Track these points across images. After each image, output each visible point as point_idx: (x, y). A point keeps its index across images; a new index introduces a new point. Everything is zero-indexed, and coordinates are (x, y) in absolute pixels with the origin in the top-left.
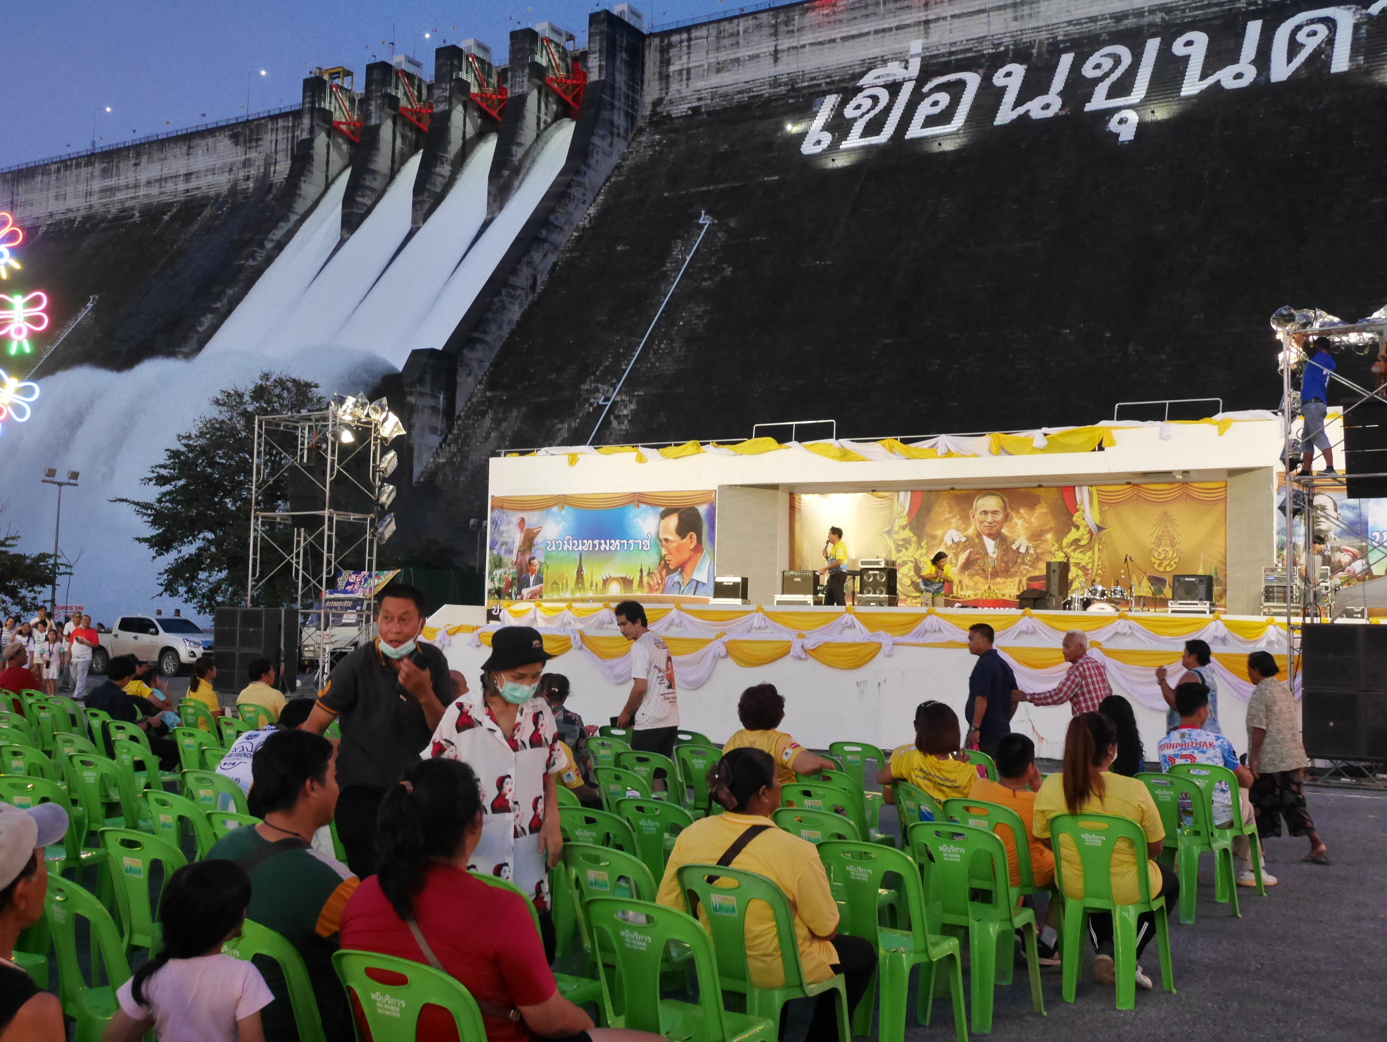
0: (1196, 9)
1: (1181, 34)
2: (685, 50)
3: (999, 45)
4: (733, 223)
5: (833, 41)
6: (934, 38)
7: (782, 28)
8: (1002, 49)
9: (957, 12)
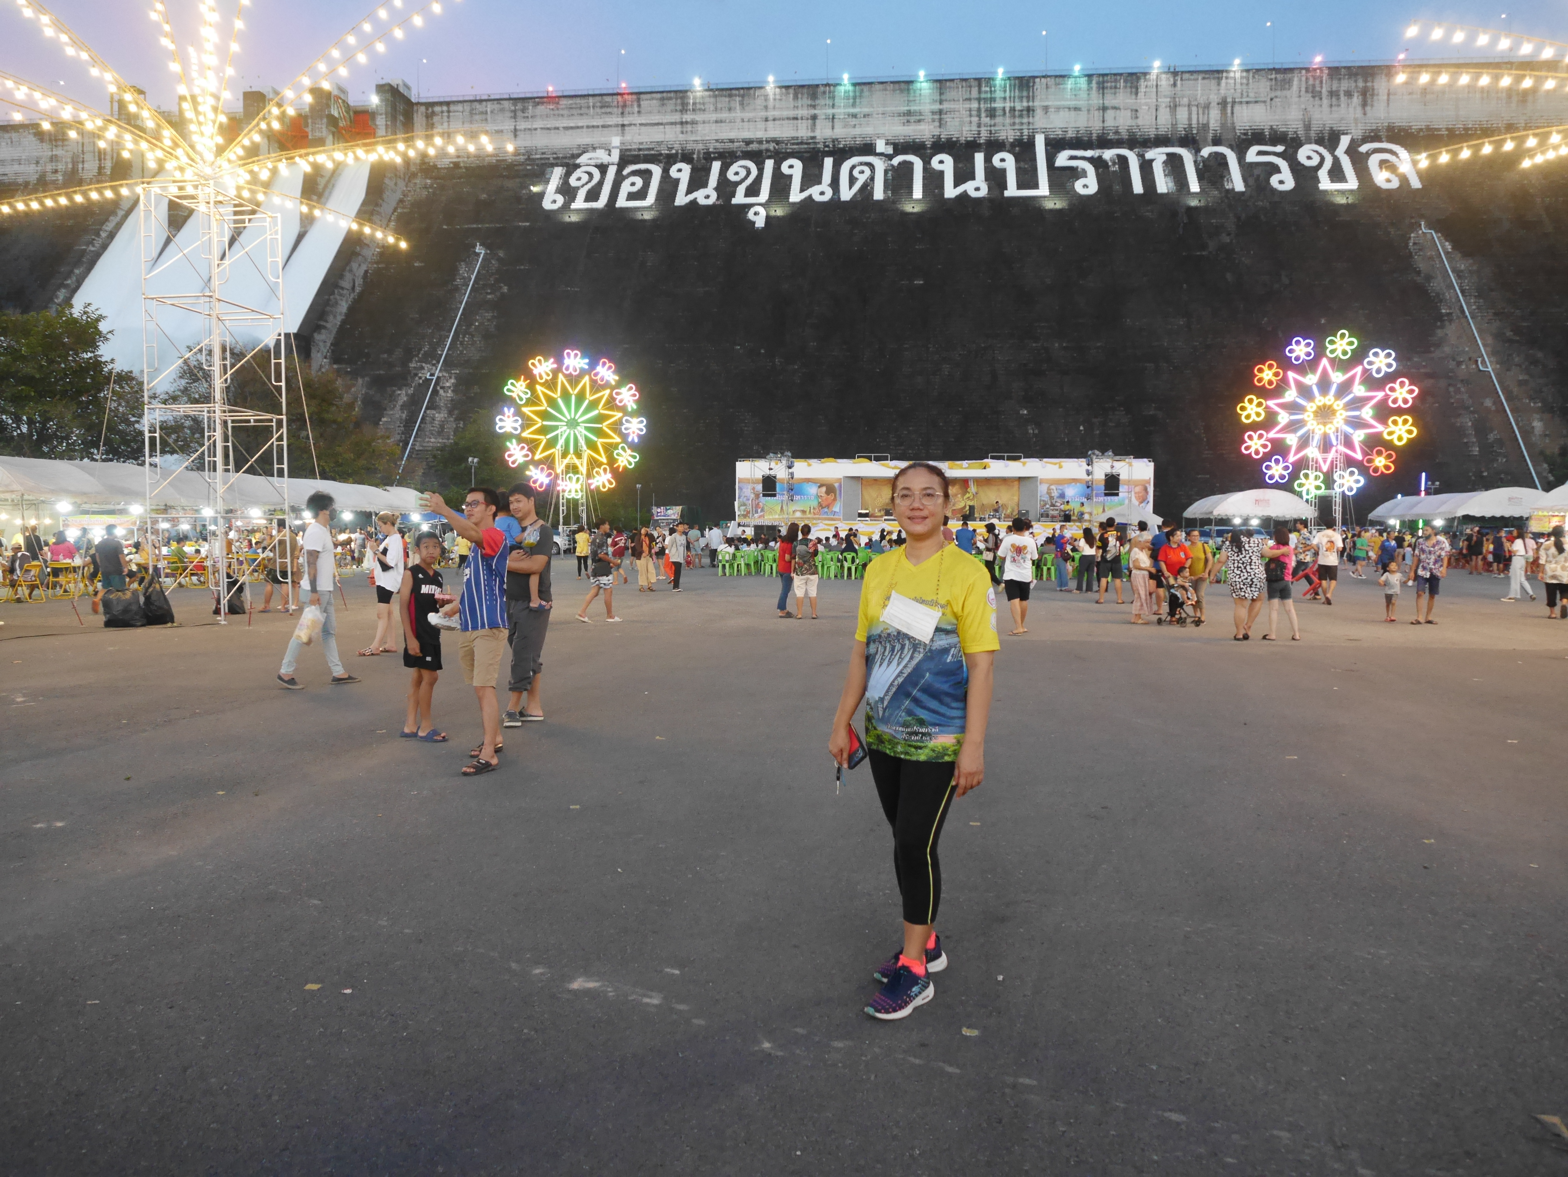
0: (793, 144)
1: (785, 159)
2: (445, 119)
3: (672, 148)
4: (501, 254)
5: (558, 128)
6: (628, 138)
7: (519, 114)
8: (674, 151)
9: (644, 122)
